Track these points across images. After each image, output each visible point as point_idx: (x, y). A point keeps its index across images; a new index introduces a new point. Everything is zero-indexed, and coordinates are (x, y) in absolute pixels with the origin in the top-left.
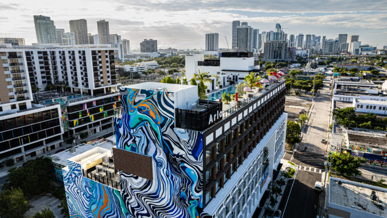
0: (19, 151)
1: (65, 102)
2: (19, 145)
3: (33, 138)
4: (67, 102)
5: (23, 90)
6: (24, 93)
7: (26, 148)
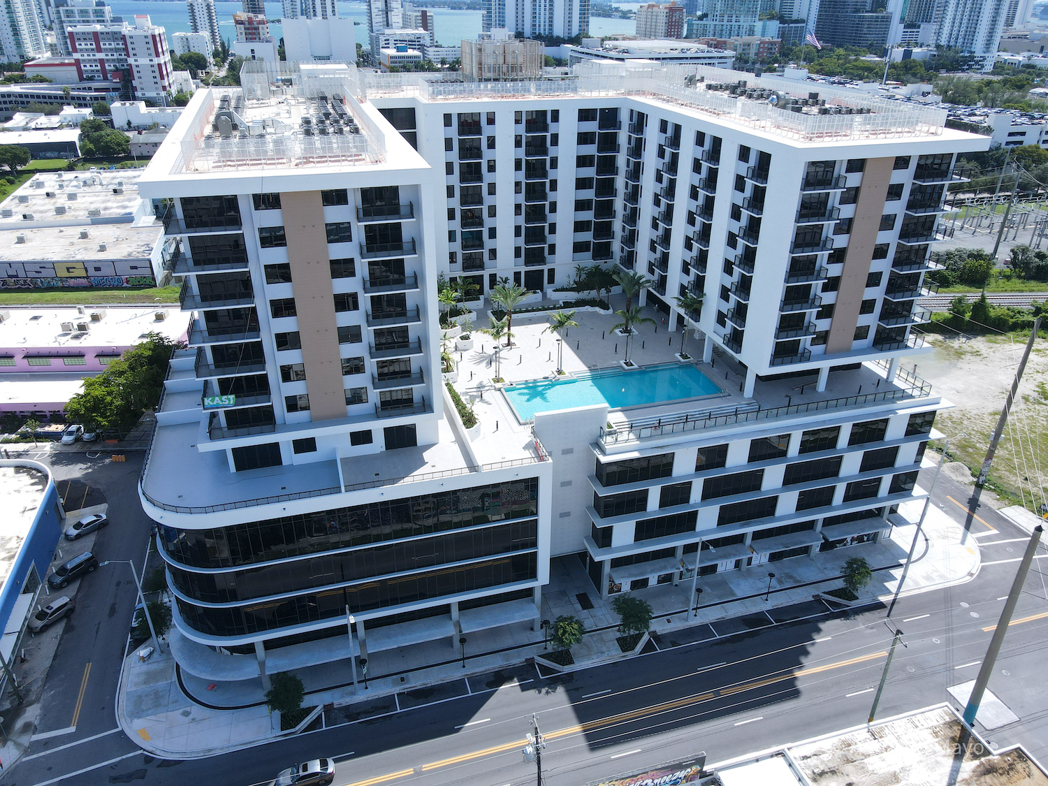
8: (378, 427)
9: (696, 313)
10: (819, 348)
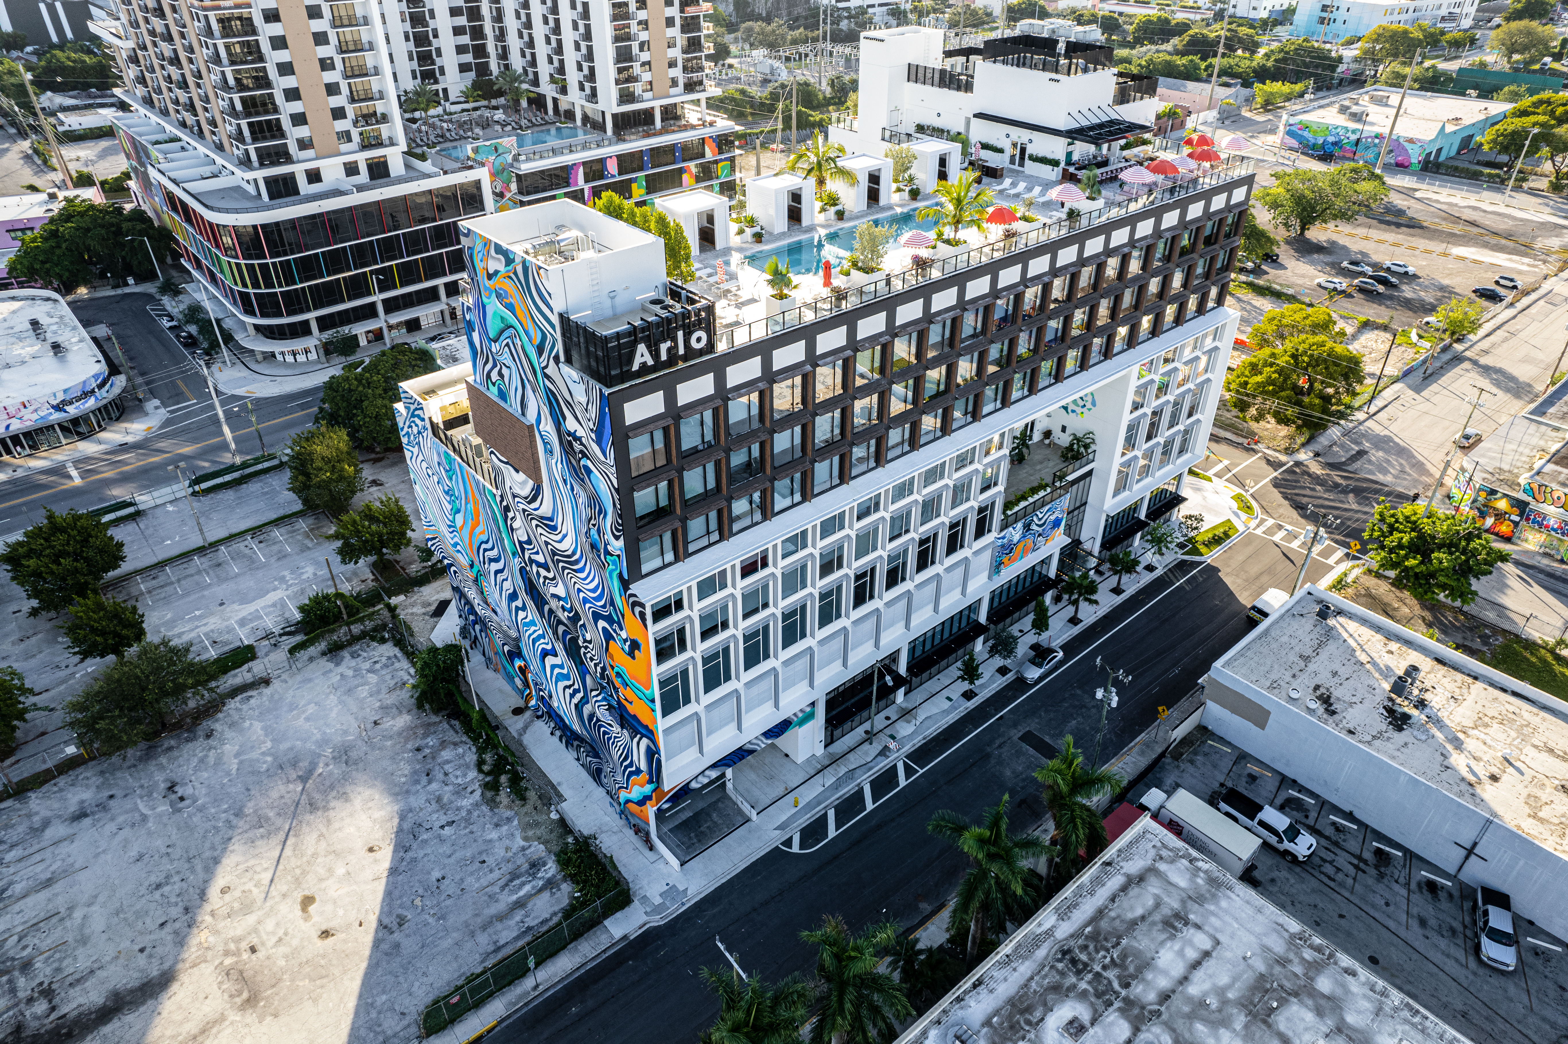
0: (370, 312)
1: (510, 158)
2: (369, 294)
3: (409, 274)
4: (516, 158)
5: (375, 114)
6: (378, 122)
7: (391, 306)
8: (361, 158)
9: (564, 90)
10: (648, 95)
